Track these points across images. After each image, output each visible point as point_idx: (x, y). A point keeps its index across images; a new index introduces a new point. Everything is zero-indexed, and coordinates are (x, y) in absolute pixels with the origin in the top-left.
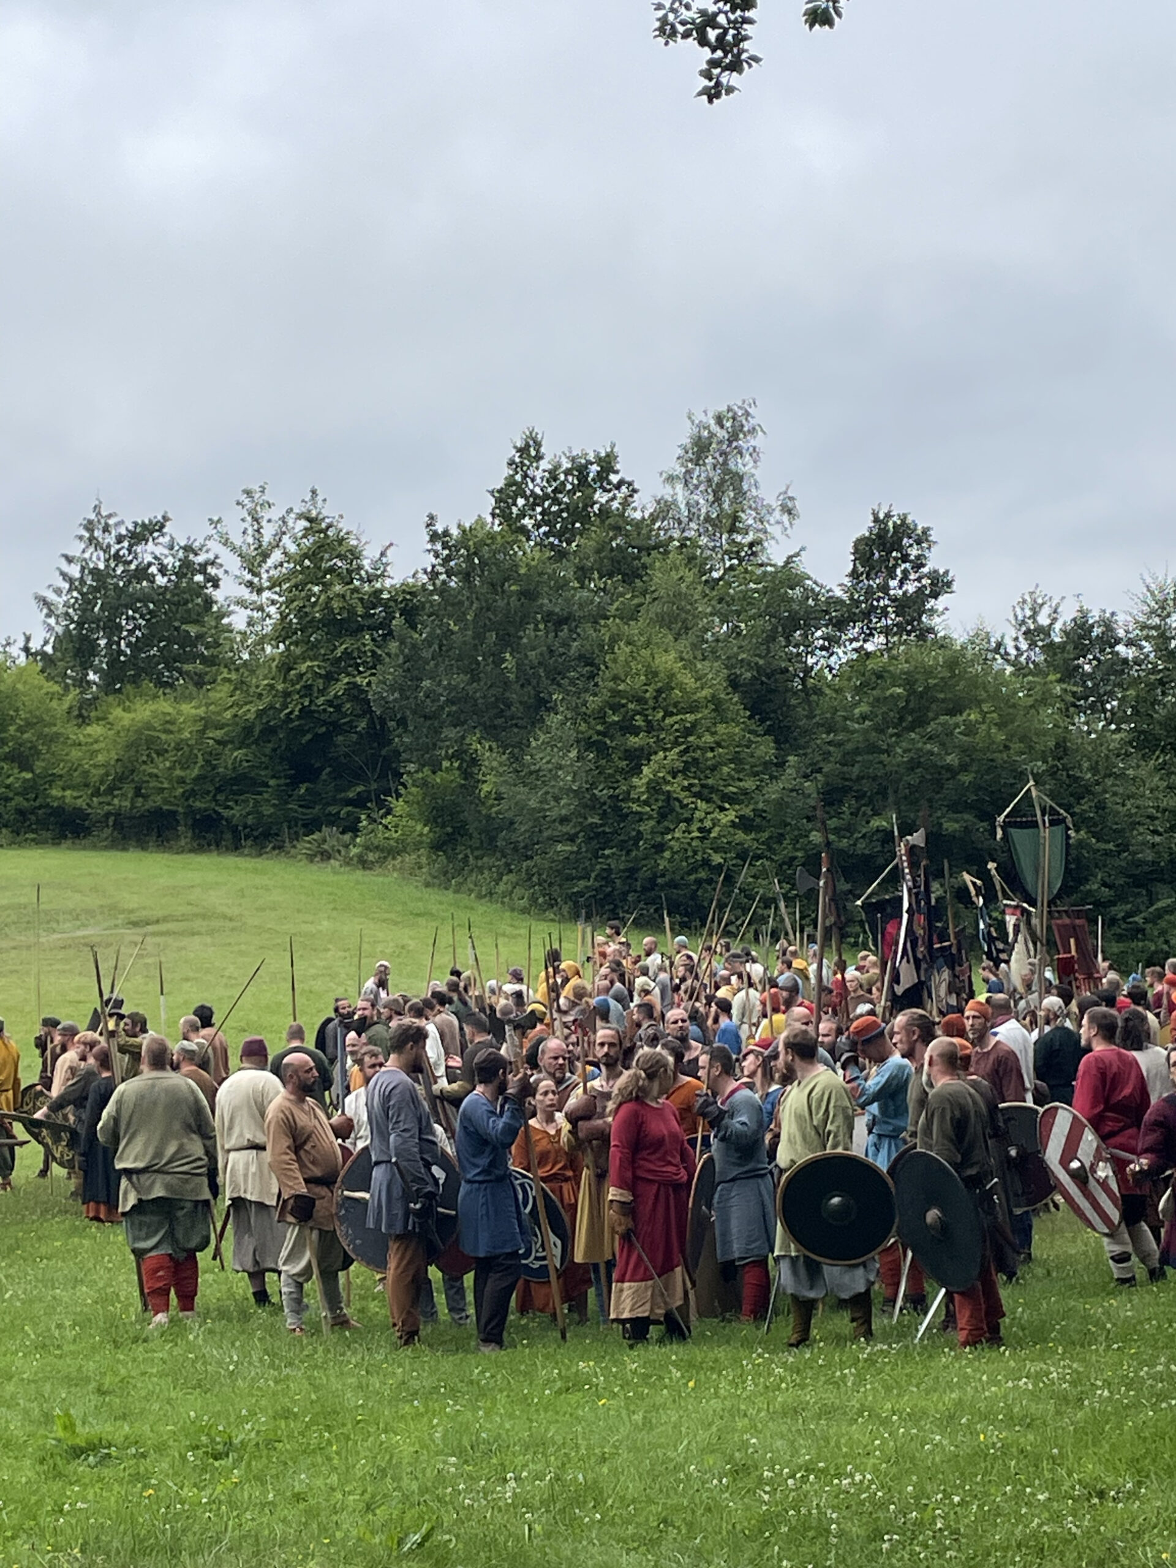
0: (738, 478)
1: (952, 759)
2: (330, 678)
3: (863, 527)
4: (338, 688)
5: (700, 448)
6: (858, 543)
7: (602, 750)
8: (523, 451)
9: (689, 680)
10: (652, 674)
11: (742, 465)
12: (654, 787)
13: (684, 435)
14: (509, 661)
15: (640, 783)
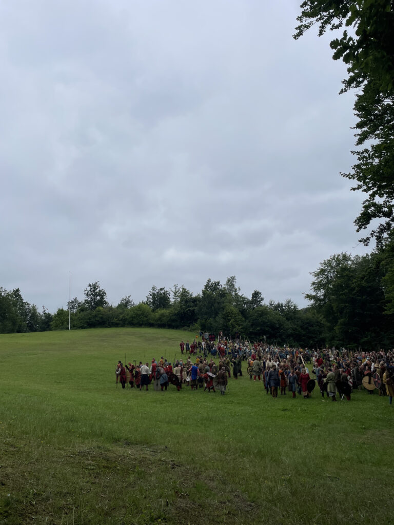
0: (233, 285)
5: (229, 281)
6: (253, 294)
8: (208, 281)
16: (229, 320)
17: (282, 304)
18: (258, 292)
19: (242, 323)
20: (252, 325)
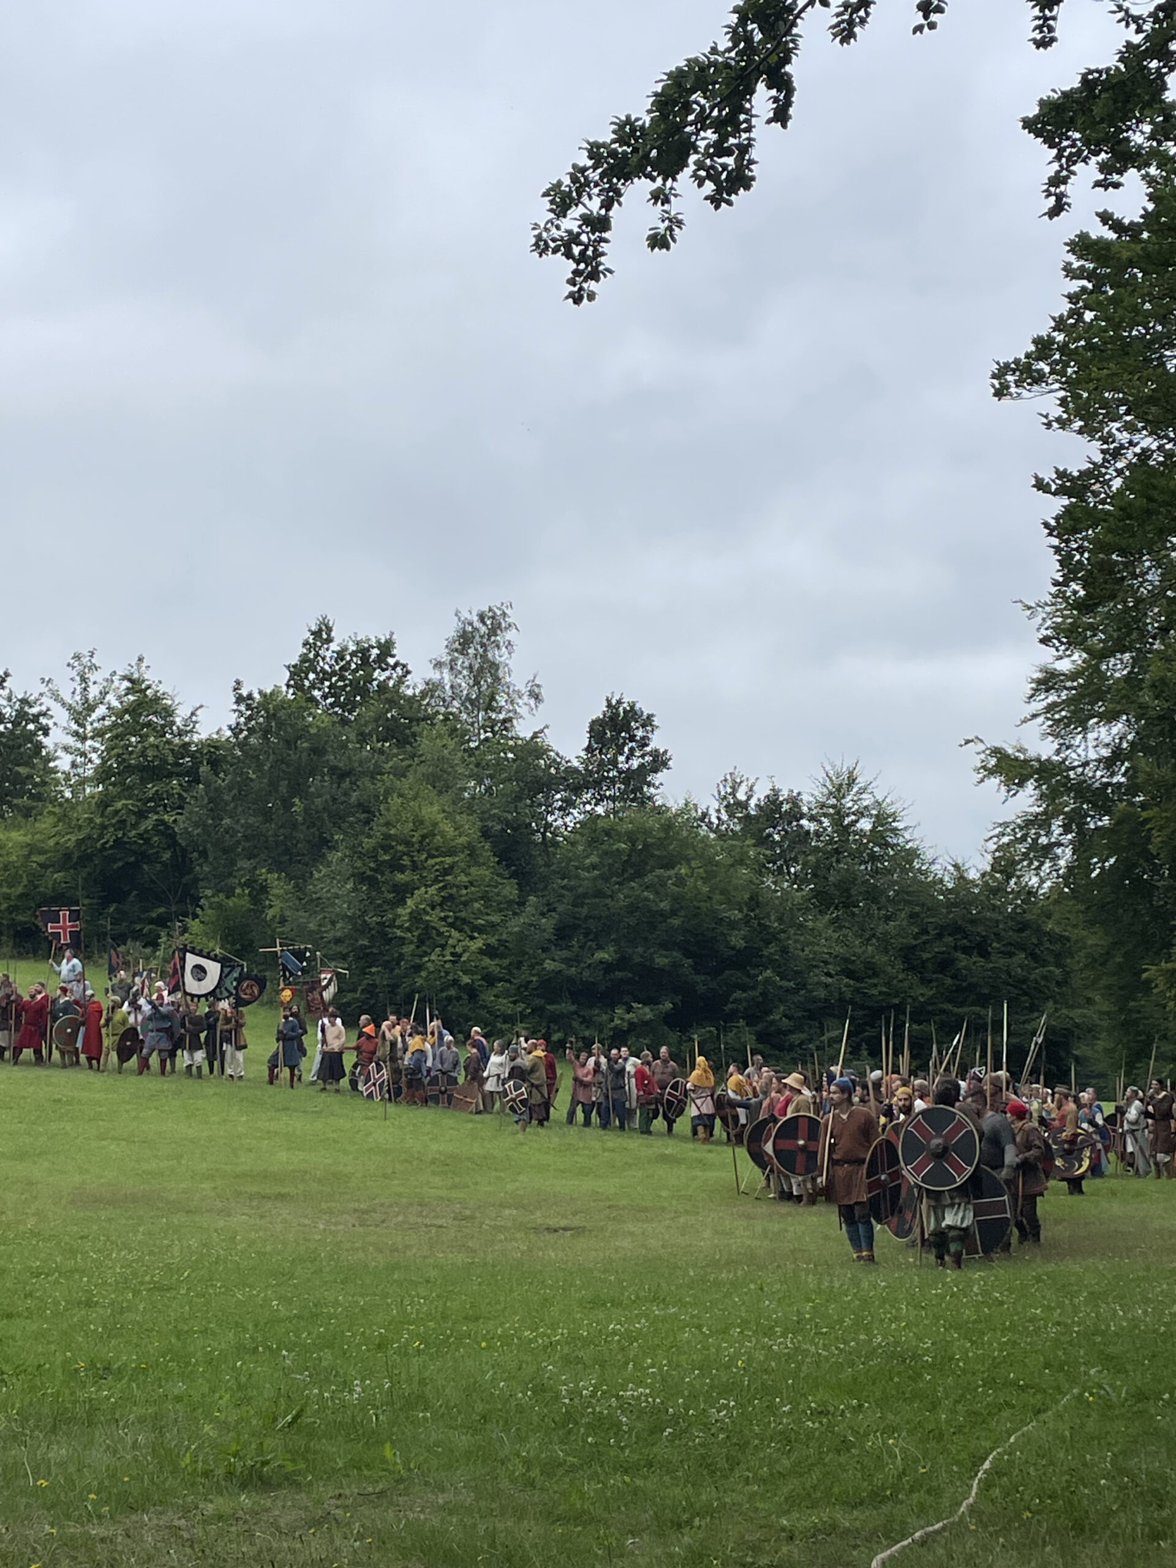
0: (494, 666)
1: (664, 905)
2: (141, 815)
3: (599, 711)
4: (148, 824)
5: (465, 640)
6: (593, 723)
7: (372, 882)
8: (317, 634)
9: (448, 828)
10: (418, 822)
11: (499, 656)
12: (416, 917)
13: (451, 629)
14: (298, 805)
15: (404, 912)
16: (402, 892)
17: (795, 801)
18: (632, 713)
19: (495, 918)
20: (563, 934)
